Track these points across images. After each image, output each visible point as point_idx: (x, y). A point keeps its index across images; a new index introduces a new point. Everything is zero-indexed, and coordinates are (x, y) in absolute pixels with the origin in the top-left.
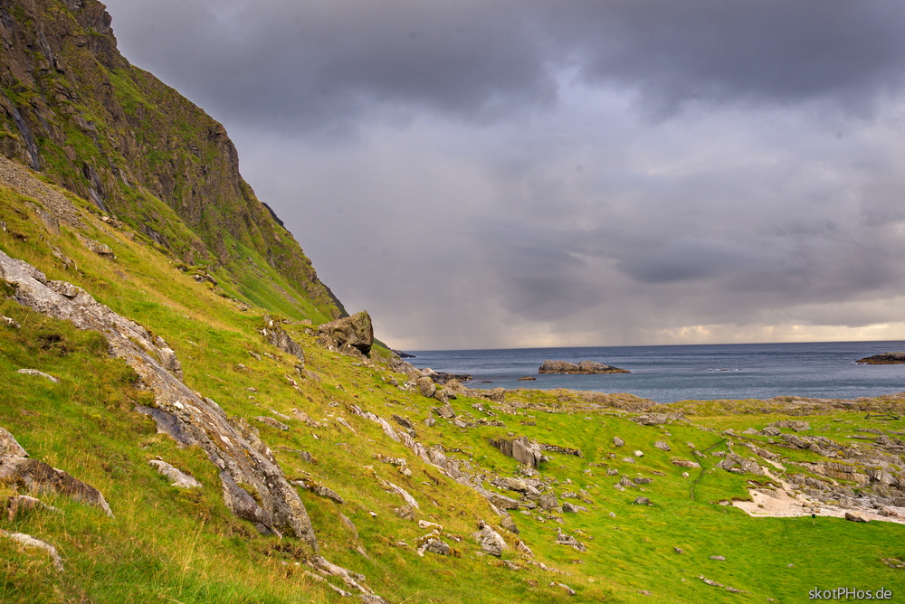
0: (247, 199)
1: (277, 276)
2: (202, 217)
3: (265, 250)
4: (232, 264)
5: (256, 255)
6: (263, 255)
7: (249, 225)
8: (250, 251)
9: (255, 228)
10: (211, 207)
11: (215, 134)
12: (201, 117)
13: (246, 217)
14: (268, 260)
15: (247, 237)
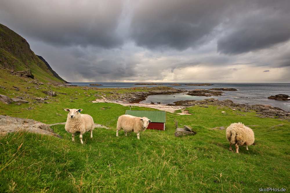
0: (32, 54)
1: (40, 68)
2: (21, 56)
3: (37, 63)
4: (29, 65)
5: (35, 64)
6: (36, 64)
7: (33, 59)
8: (33, 63)
9: (34, 59)
10: (24, 54)
11: (24, 41)
12: (20, 37)
13: (32, 57)
14: (38, 65)
15: (33, 61)
